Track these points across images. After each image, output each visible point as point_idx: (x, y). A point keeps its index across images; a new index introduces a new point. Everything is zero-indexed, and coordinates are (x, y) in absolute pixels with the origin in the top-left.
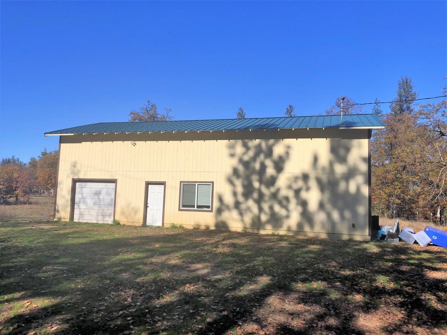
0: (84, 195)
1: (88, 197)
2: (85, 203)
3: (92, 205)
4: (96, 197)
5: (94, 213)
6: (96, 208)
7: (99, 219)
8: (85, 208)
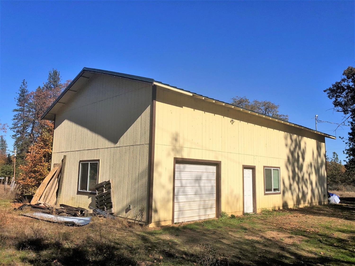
0: (184, 182)
1: (188, 185)
2: (185, 193)
3: (193, 196)
4: (197, 185)
5: (195, 206)
6: (197, 199)
7: (201, 214)
8: (185, 200)
